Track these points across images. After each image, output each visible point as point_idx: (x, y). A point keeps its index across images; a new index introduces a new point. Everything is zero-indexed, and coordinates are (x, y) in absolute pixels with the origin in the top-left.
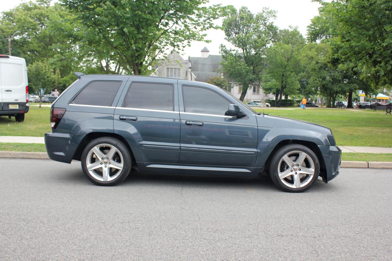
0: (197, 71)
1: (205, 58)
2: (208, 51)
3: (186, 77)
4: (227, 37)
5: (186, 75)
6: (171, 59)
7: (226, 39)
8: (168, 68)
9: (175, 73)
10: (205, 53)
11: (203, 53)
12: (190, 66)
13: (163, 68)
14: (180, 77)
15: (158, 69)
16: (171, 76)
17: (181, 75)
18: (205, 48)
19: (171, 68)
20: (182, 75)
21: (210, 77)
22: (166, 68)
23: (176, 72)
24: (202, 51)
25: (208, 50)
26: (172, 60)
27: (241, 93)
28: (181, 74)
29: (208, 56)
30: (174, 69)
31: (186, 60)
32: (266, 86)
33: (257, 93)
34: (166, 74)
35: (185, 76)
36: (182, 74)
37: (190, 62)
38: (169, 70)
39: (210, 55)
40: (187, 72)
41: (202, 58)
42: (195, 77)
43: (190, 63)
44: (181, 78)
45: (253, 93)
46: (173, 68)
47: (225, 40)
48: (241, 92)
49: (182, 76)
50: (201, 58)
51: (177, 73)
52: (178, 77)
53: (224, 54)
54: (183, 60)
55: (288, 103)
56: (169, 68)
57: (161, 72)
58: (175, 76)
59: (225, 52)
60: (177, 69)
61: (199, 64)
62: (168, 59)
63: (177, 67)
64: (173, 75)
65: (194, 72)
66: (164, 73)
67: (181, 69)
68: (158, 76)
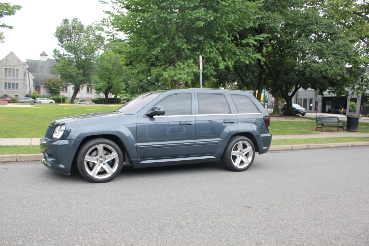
0: (36, 72)
1: (44, 61)
2: (47, 55)
4: (60, 43)
5: (25, 76)
6: (9, 60)
7: (59, 44)
8: (5, 69)
10: (44, 57)
12: (28, 68)
13: (1, 68)
16: (10, 76)
17: (19, 76)
18: (44, 52)
19: (9, 69)
21: (47, 78)
22: (4, 70)
24: (41, 55)
28: (19, 74)
29: (46, 59)
30: (12, 70)
31: (24, 62)
32: (97, 87)
33: (90, 92)
34: (4, 74)
35: (23, 76)
36: (21, 75)
37: (27, 64)
39: (48, 59)
40: (25, 73)
42: (33, 78)
44: (19, 78)
45: (87, 92)
46: (10, 69)
49: (21, 77)
50: (40, 61)
51: (15, 73)
54: (21, 61)
56: (7, 69)
58: (14, 76)
59: (58, 57)
60: (15, 70)
61: (38, 66)
62: (6, 60)
63: (16, 68)
64: (12, 76)
65: (33, 73)
66: (2, 73)
67: (19, 70)
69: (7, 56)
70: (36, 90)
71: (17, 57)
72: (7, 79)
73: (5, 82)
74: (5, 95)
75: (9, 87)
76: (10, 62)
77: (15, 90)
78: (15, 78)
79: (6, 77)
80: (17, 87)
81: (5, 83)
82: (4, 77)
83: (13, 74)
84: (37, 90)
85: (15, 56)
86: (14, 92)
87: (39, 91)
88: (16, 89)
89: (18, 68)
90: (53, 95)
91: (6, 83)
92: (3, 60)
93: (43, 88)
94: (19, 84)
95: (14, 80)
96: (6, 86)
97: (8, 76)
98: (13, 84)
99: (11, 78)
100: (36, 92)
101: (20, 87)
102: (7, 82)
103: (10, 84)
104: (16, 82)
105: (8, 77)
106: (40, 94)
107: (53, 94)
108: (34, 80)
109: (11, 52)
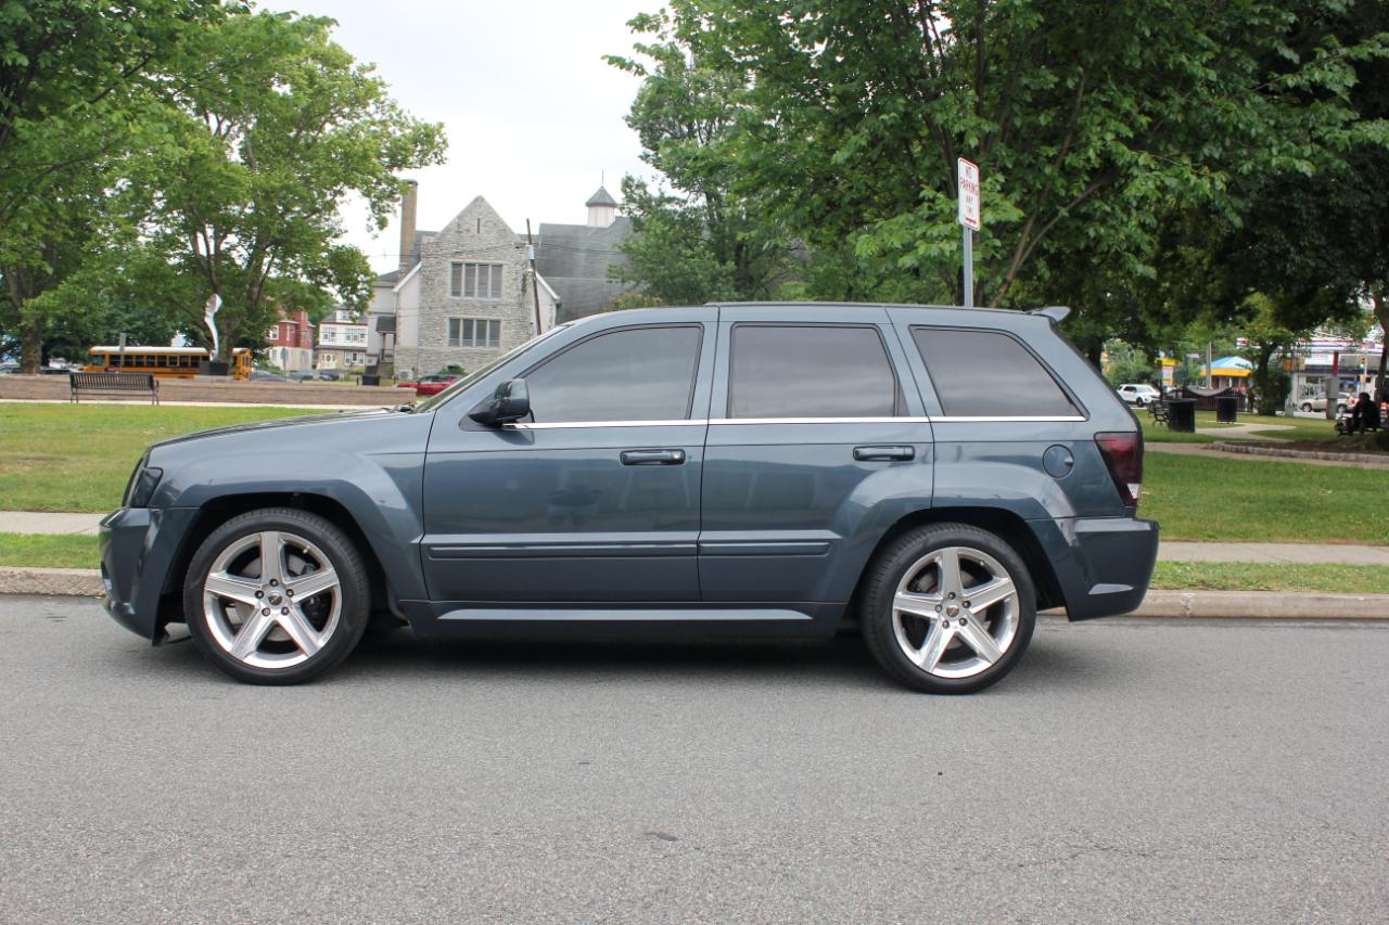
0: (569, 272)
1: (603, 229)
2: (613, 205)
3: (523, 295)
4: (651, 152)
5: (524, 290)
6: (468, 230)
7: (645, 157)
8: (456, 265)
9: (480, 284)
10: (601, 211)
11: (593, 209)
12: (533, 257)
13: (439, 263)
14: (499, 296)
15: (419, 266)
16: (469, 293)
17: (504, 290)
18: (602, 192)
19: (467, 265)
20: (508, 291)
21: (611, 298)
22: (450, 269)
23: (487, 280)
24: (590, 204)
25: (610, 197)
26: (470, 234)
28: (504, 284)
29: (611, 220)
30: (477, 267)
31: (520, 236)
34: (449, 286)
35: (520, 292)
36: (509, 287)
37: (530, 243)
38: (460, 271)
39: (617, 218)
40: (524, 280)
41: (591, 228)
42: (556, 297)
43: (530, 247)
44: (505, 298)
46: (474, 265)
47: (644, 162)
49: (509, 294)
50: (584, 228)
51: (490, 282)
52: (494, 295)
53: (638, 213)
54: (512, 233)
56: (460, 265)
57: (432, 280)
58: (483, 294)
59: (641, 207)
60: (490, 269)
61: (578, 250)
62: (458, 232)
63: (491, 260)
64: (476, 291)
65: (557, 279)
66: (444, 283)
67: (505, 269)
68: (423, 291)
69: (460, 217)
71: (498, 216)
72: (458, 305)
73: (452, 316)
74: (450, 367)
75: (468, 335)
76: (473, 236)
77: (488, 348)
78: (490, 299)
79: (457, 298)
80: (495, 335)
81: (451, 320)
82: (448, 295)
83: (483, 283)
85: (492, 212)
86: (483, 354)
88: (492, 344)
89: (500, 262)
91: (454, 322)
92: (447, 230)
94: (503, 324)
95: (484, 307)
96: (454, 333)
97: (463, 291)
98: (482, 323)
99: (475, 299)
101: (504, 334)
102: (461, 315)
103: (468, 323)
104: (494, 317)
105: (463, 297)
108: (558, 306)
109: (476, 200)
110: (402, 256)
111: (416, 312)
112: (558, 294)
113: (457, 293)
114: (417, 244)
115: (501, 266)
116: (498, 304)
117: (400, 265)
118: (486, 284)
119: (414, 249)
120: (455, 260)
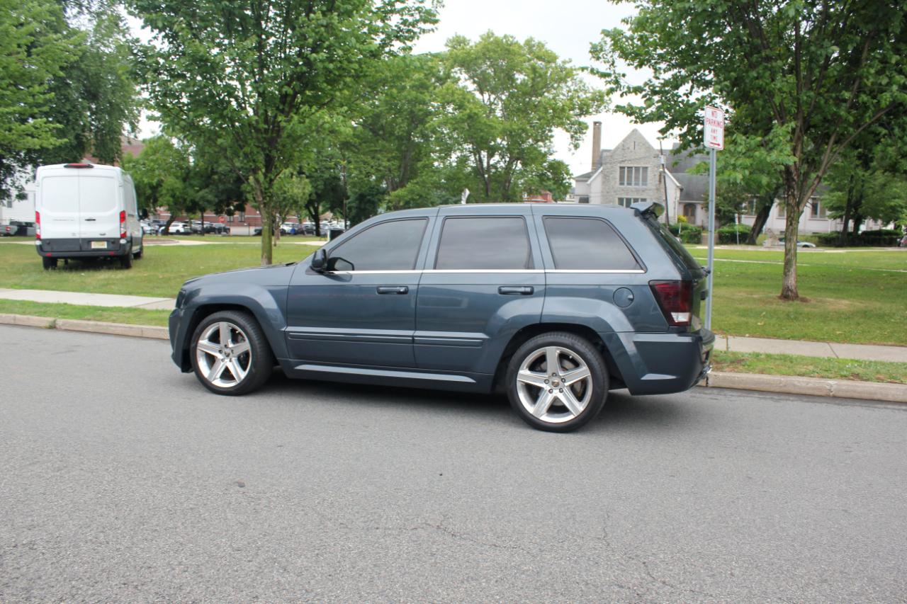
3: (660, 184)
5: (660, 181)
6: (628, 149)
8: (621, 168)
12: (663, 163)
13: (612, 167)
14: (646, 185)
15: (602, 168)
16: (629, 184)
17: (649, 182)
19: (628, 168)
20: (651, 182)
22: (618, 169)
23: (639, 175)
27: (785, 217)
28: (649, 178)
30: (634, 169)
31: (658, 150)
32: (832, 201)
33: (821, 217)
34: (618, 180)
35: (658, 183)
36: (652, 180)
37: (662, 154)
38: (624, 171)
40: (660, 175)
42: (678, 184)
43: (662, 157)
44: (649, 186)
45: (812, 217)
46: (632, 168)
48: (783, 216)
49: (651, 184)
51: (641, 177)
52: (643, 184)
54: (652, 148)
55: (885, 239)
56: (624, 168)
57: (609, 176)
58: (637, 184)
60: (641, 170)
62: (623, 149)
63: (642, 165)
64: (633, 182)
65: (680, 175)
66: (615, 179)
67: (649, 169)
68: (603, 183)
69: (624, 141)
70: (686, 213)
71: (644, 139)
72: (623, 190)
73: (620, 196)
76: (631, 151)
78: (641, 187)
79: (622, 186)
81: (619, 198)
82: (617, 185)
83: (637, 178)
84: (690, 214)
85: (642, 138)
87: (693, 214)
89: (647, 166)
90: (724, 225)
91: (621, 200)
92: (617, 148)
93: (702, 208)
95: (637, 191)
97: (626, 182)
99: (633, 187)
100: (685, 218)
102: (625, 196)
103: (629, 201)
104: (643, 197)
105: (626, 186)
106: (694, 223)
107: (723, 222)
108: (681, 190)
109: (633, 131)
110: (594, 164)
111: (600, 194)
112: (680, 183)
113: (622, 184)
114: (601, 157)
115: (647, 168)
116: (646, 189)
117: (592, 169)
118: (639, 178)
119: (599, 159)
120: (621, 165)
